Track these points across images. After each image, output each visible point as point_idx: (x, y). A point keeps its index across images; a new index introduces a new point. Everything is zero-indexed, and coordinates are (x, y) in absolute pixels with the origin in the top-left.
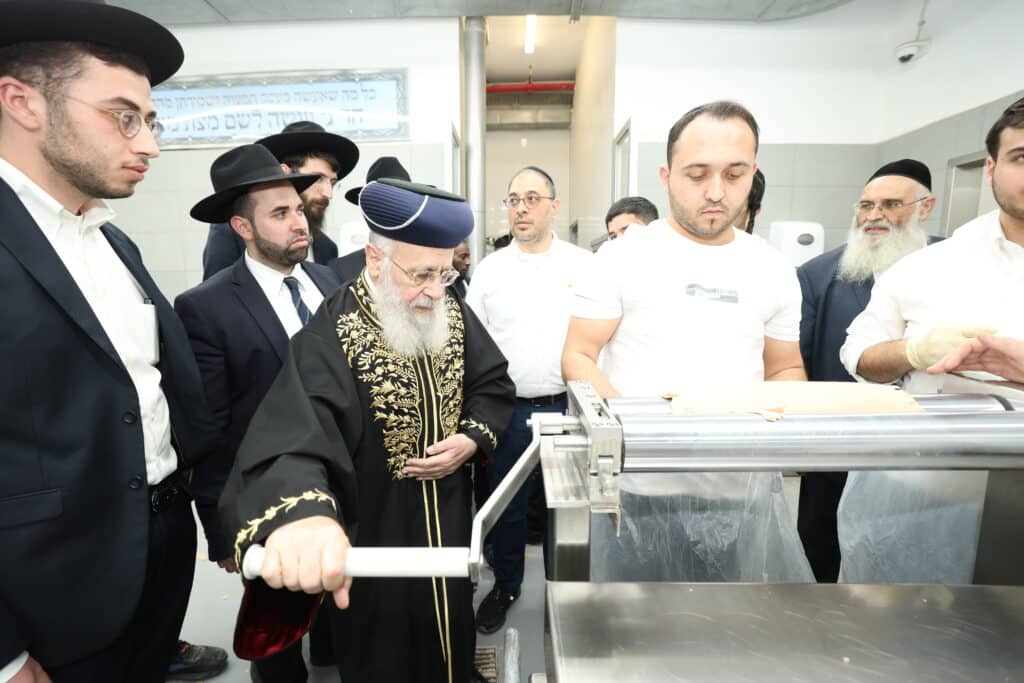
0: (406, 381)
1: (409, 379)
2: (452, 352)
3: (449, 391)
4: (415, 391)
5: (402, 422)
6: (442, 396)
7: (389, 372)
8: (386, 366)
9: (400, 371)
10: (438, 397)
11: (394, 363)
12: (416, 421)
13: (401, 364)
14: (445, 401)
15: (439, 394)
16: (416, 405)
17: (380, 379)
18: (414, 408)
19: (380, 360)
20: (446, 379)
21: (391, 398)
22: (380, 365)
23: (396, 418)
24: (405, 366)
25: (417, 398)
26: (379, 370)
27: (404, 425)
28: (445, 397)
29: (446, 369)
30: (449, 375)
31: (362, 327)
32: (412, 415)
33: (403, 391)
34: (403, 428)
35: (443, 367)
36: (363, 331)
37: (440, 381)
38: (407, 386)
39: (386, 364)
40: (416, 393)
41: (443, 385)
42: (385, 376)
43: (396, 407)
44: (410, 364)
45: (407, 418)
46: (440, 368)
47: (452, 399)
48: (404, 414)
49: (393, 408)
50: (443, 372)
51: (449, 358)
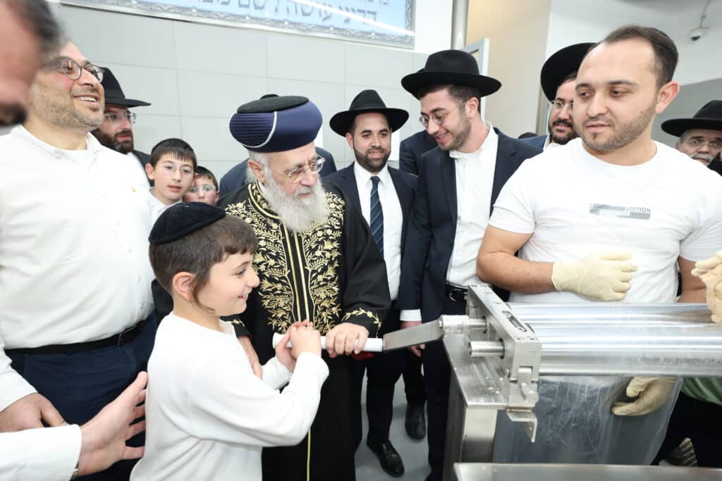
0: (275, 254)
1: (277, 253)
2: (323, 235)
3: (318, 266)
4: (283, 263)
5: (276, 289)
6: (310, 270)
10: (306, 272)
11: (266, 240)
12: (289, 290)
13: (273, 241)
14: (314, 275)
15: (308, 268)
16: (286, 275)
18: (284, 278)
20: (315, 256)
23: (270, 285)
24: (276, 242)
25: (286, 269)
27: (279, 292)
28: (313, 271)
29: (316, 248)
30: (318, 253)
31: (243, 213)
32: (284, 284)
34: (278, 294)
35: (313, 247)
36: (243, 216)
38: (276, 258)
40: (285, 265)
41: (312, 261)
43: (268, 276)
44: (280, 242)
45: (279, 286)
46: (310, 247)
47: (321, 273)
48: (276, 282)
49: (265, 276)
50: (313, 251)
51: (320, 240)
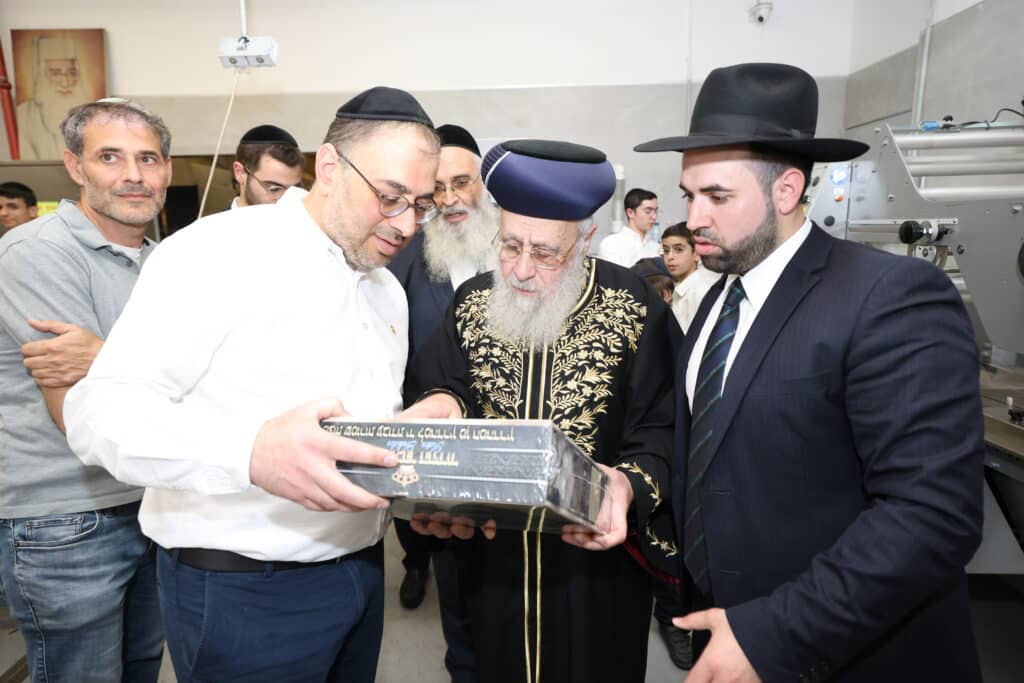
7: (492, 355)
8: (491, 348)
9: (505, 359)
17: (481, 360)
19: (487, 341)
21: (488, 386)
22: (485, 345)
26: (482, 351)
33: (501, 382)
37: (556, 388)
39: (492, 346)
42: (486, 358)
